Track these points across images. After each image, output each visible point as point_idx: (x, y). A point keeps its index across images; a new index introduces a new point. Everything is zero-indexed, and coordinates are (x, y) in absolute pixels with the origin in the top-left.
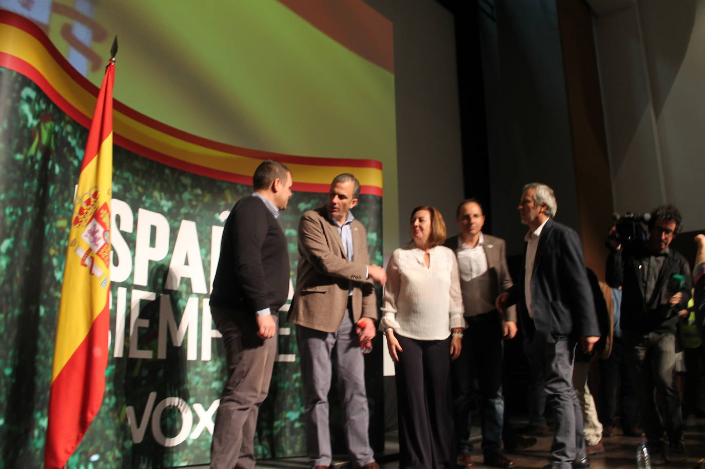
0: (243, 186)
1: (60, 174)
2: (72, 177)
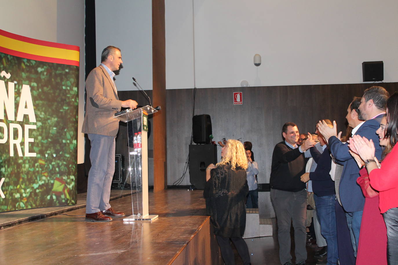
0: (11, 56)
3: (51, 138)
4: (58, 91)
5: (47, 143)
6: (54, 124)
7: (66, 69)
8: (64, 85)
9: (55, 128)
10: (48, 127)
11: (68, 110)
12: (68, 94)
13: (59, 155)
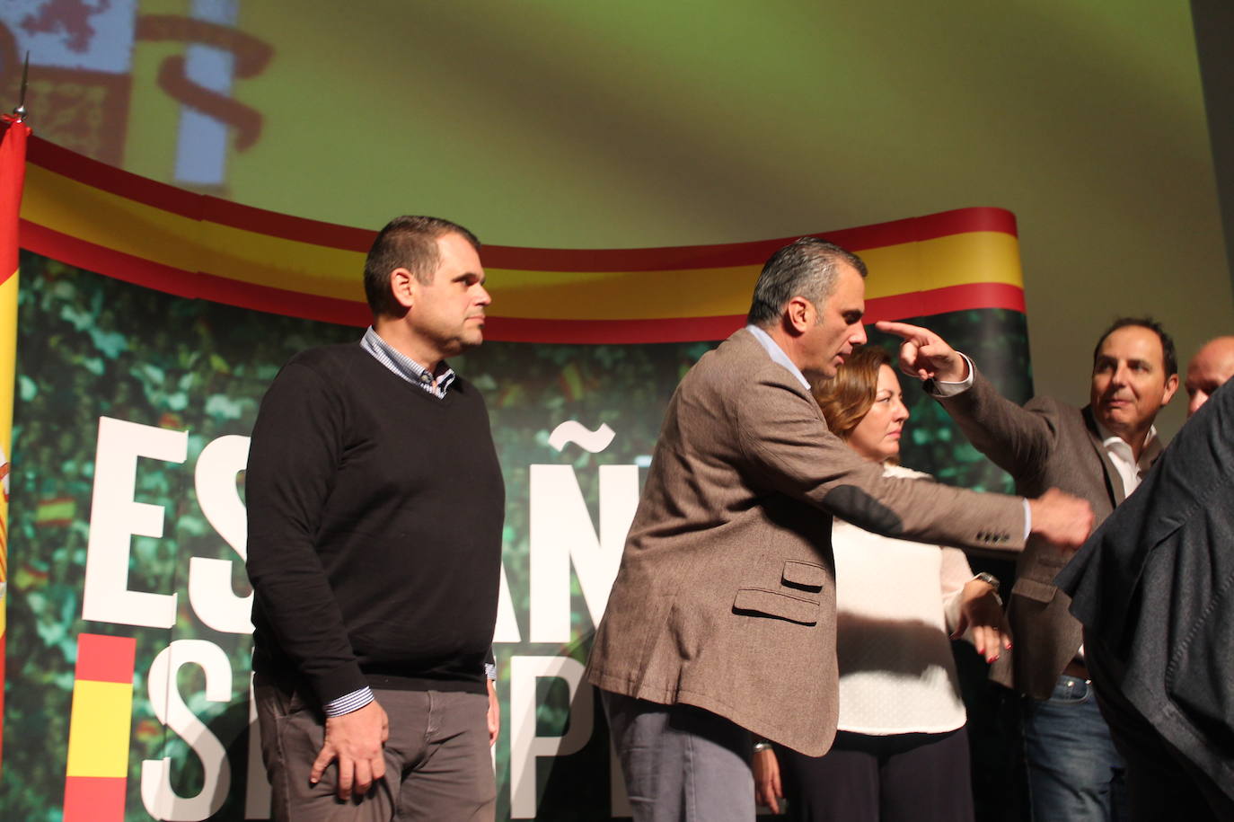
0: (612, 348)
1: (40, 400)
2: (86, 400)
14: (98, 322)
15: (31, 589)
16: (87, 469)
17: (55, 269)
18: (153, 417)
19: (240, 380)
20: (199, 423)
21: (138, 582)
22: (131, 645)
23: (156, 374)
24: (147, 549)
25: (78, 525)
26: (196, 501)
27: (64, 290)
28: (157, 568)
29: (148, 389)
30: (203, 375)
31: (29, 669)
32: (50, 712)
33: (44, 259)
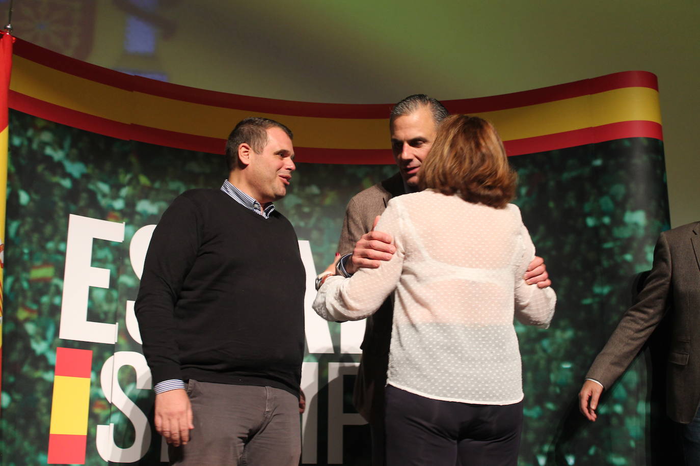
1: (32, 204)
2: (61, 204)
3: (556, 399)
4: (571, 239)
5: (541, 418)
6: (562, 352)
7: (596, 158)
8: (590, 214)
9: (567, 366)
10: (542, 363)
11: (611, 294)
12: (606, 241)
13: (585, 459)
14: (68, 156)
15: (27, 320)
16: (62, 247)
17: (40, 123)
18: (103, 214)
19: (157, 190)
20: (131, 217)
21: (94, 315)
22: (89, 354)
23: (105, 188)
24: (99, 295)
25: (56, 281)
26: (131, 266)
27: (46, 137)
28: (106, 307)
29: (99, 197)
30: (135, 188)
31: (26, 369)
32: (39, 395)
33: (33, 118)
